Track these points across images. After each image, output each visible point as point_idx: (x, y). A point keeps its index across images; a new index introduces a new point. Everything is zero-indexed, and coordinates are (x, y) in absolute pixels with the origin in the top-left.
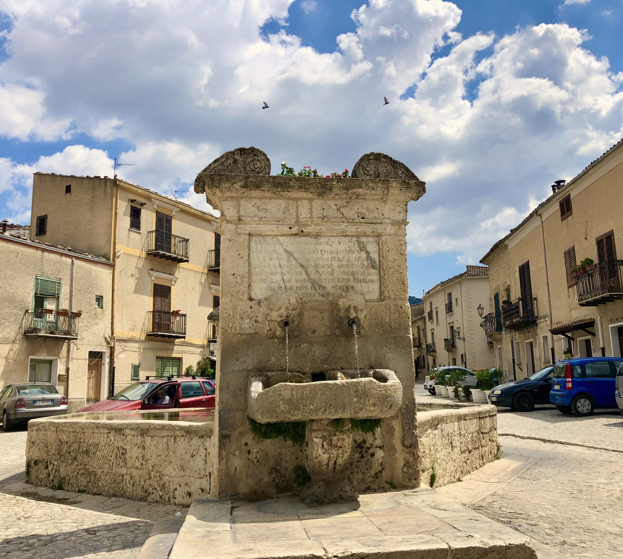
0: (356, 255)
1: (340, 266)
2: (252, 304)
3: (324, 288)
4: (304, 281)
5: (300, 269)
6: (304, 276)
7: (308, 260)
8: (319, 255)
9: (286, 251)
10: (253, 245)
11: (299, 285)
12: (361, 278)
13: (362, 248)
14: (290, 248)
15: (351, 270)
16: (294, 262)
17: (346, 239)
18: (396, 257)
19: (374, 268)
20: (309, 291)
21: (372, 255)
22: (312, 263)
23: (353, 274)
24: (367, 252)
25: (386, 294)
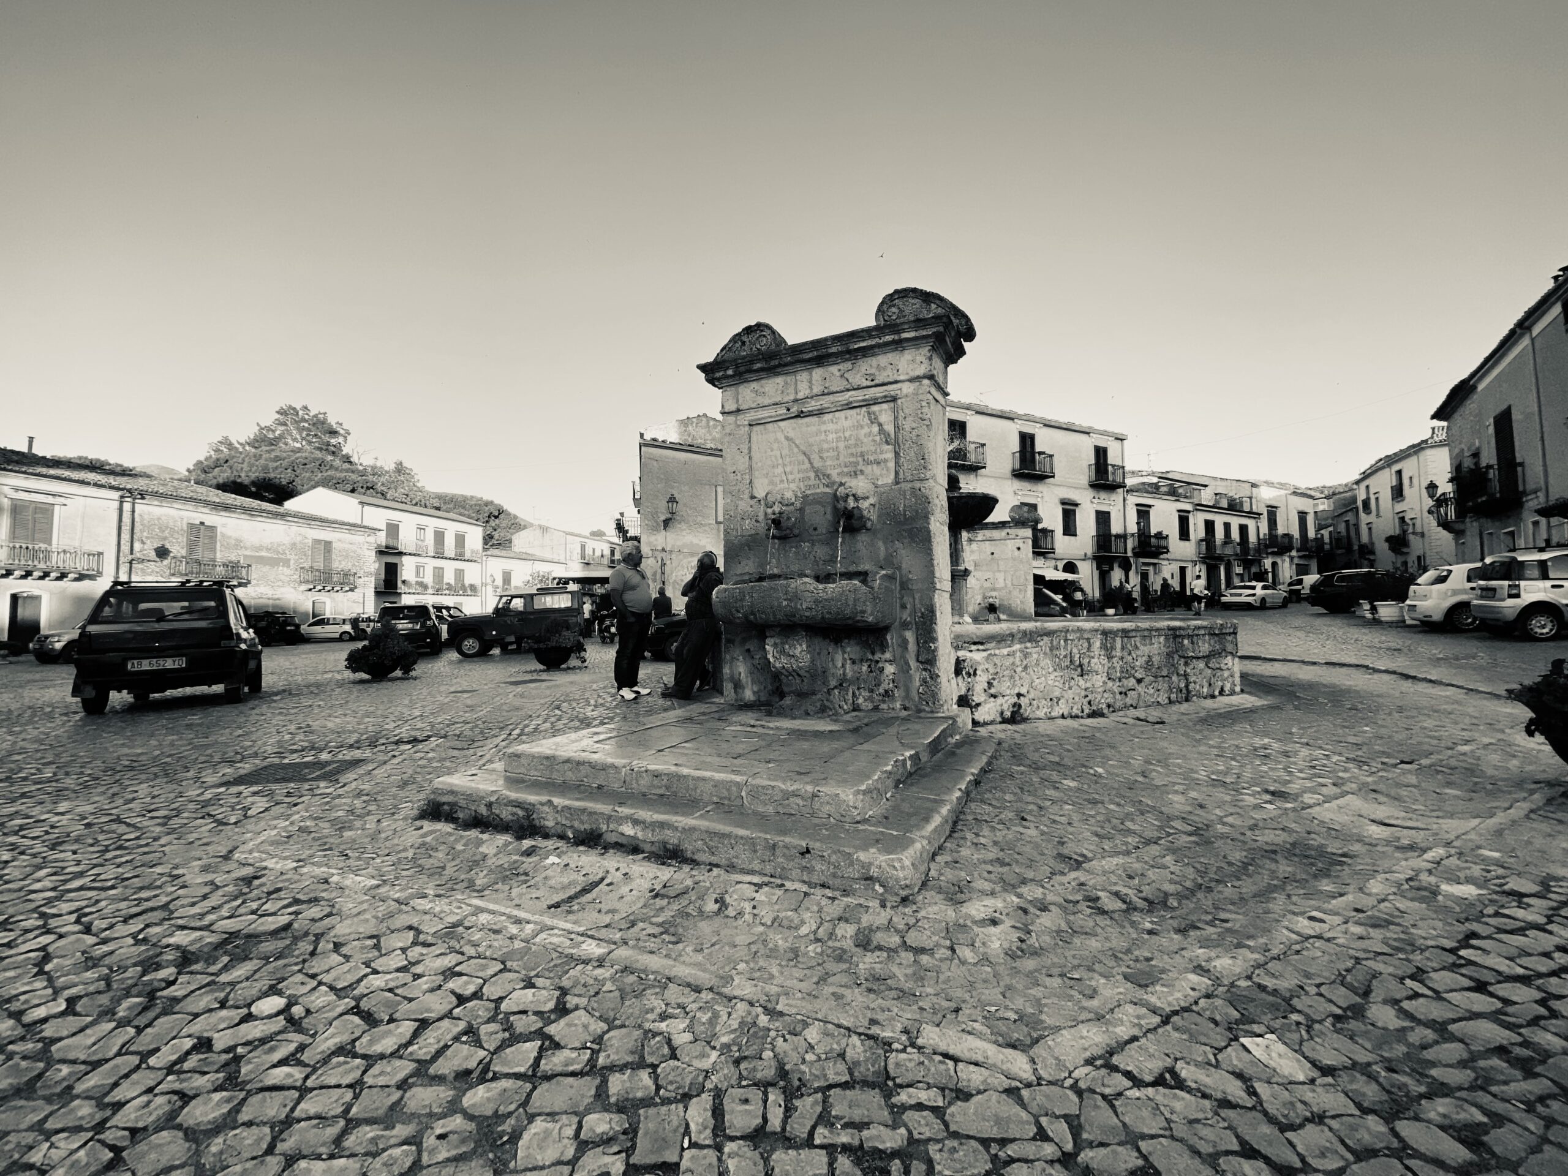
0: (866, 430)
1: (847, 447)
2: (753, 502)
3: (828, 476)
4: (806, 471)
5: (802, 457)
6: (807, 465)
7: (811, 445)
8: (823, 437)
9: (787, 438)
10: (754, 438)
11: (801, 475)
12: (872, 458)
13: (874, 420)
14: (791, 434)
15: (859, 450)
16: (796, 450)
17: (853, 412)
18: (914, 425)
19: (887, 443)
20: (812, 482)
21: (886, 427)
22: (816, 448)
23: (862, 455)
24: (880, 425)
25: (901, 476)
